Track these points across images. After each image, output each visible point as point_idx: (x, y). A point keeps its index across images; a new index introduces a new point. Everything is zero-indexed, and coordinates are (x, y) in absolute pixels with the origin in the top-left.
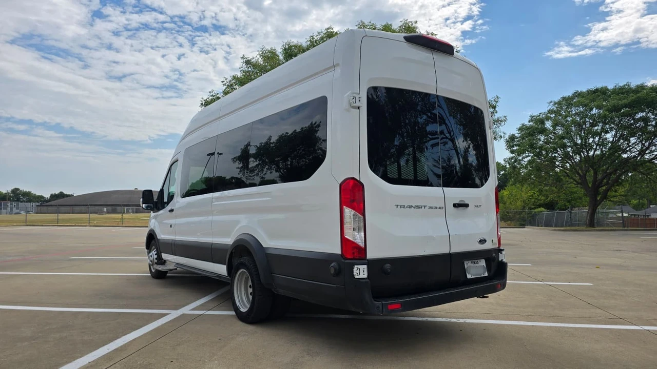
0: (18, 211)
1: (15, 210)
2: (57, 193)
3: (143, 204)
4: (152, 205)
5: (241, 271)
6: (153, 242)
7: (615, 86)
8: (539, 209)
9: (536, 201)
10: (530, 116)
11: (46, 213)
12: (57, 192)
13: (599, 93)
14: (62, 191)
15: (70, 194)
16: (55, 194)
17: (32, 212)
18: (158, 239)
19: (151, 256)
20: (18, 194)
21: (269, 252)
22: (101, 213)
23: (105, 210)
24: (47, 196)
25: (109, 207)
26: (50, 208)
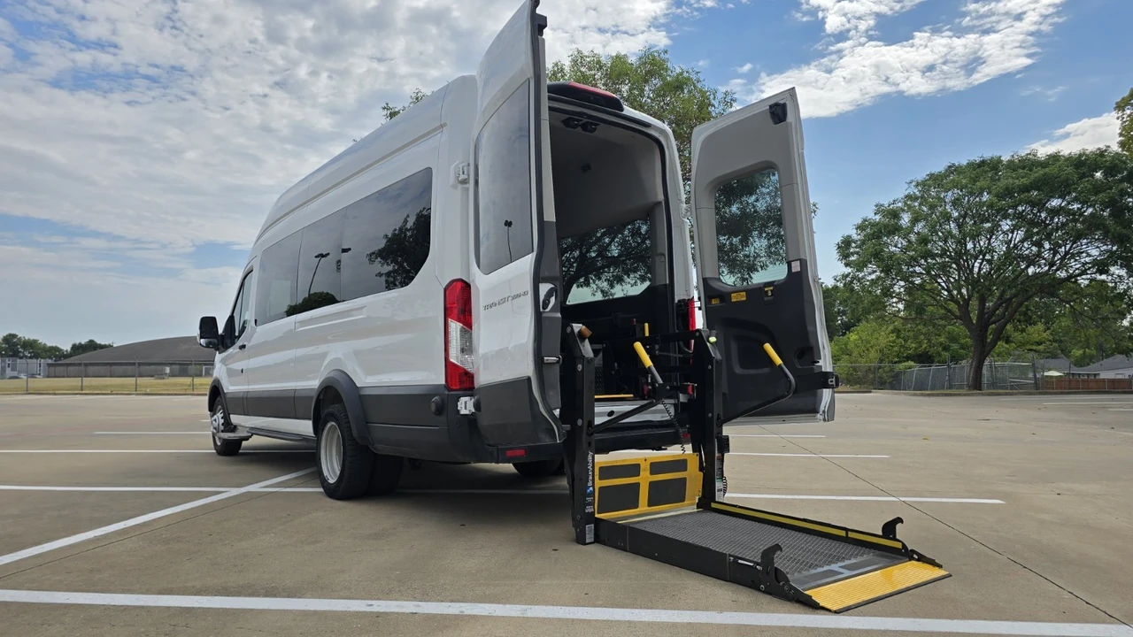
0: (15, 374)
1: (9, 372)
2: (83, 343)
3: (201, 338)
4: (215, 341)
5: (329, 425)
6: (219, 399)
7: (1013, 156)
8: (906, 364)
9: (902, 350)
10: (876, 206)
11: (63, 377)
12: (84, 341)
13: (986, 168)
14: (92, 339)
15: (107, 343)
16: (80, 344)
17: (40, 374)
18: (224, 394)
19: (215, 420)
20: (15, 345)
21: (363, 393)
22: (161, 375)
23: (168, 370)
24: (66, 347)
25: (174, 367)
26: (71, 368)
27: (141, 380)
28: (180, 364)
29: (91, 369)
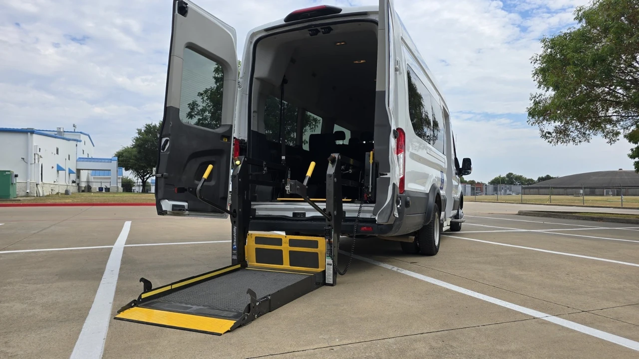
0: (511, 192)
1: (508, 192)
12: (544, 176)
14: (548, 175)
16: (542, 177)
20: (512, 178)
22: (578, 195)
23: (581, 191)
24: (536, 179)
25: (587, 190)
26: (532, 190)
27: (553, 197)
28: (590, 188)
29: (541, 190)
